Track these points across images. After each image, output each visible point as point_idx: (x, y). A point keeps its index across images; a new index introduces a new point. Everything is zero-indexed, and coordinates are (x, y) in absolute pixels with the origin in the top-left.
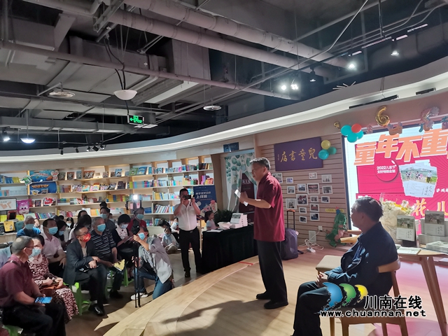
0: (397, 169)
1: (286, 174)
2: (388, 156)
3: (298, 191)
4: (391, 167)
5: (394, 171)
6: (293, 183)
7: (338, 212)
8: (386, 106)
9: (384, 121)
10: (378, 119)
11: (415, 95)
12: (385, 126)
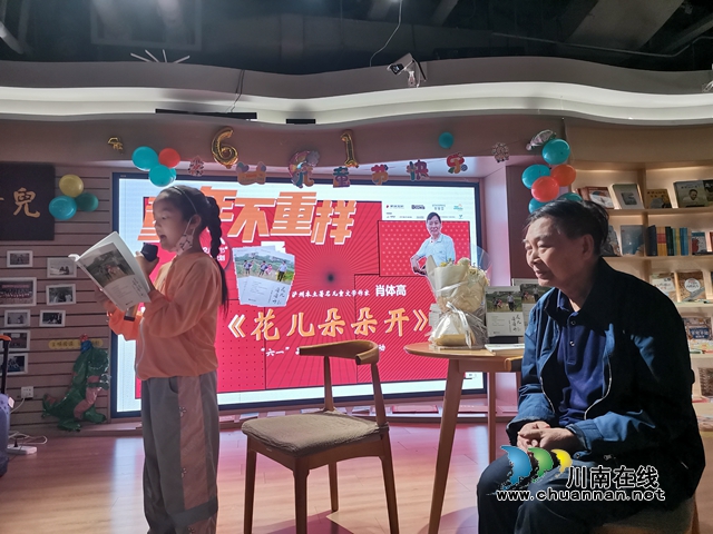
0: (229, 254)
5: (223, 257)
7: (87, 346)
8: (232, 128)
9: (227, 157)
10: (215, 149)
11: (285, 123)
12: (229, 167)
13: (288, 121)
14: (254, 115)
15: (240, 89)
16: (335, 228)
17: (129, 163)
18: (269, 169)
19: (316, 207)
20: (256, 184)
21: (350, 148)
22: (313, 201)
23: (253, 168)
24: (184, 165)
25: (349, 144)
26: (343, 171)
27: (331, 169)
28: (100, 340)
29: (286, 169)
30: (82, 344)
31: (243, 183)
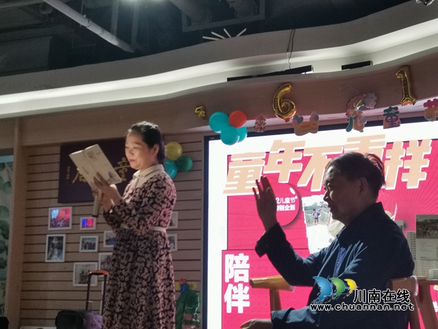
0: (299, 203)
1: (78, 210)
2: (284, 179)
3: (105, 245)
4: (287, 200)
5: (293, 208)
6: (94, 228)
7: (185, 287)
8: (291, 83)
9: (285, 112)
10: (276, 106)
11: (340, 69)
12: (287, 120)
13: (343, 67)
14: (309, 68)
15: (291, 48)
16: (407, 171)
17: (208, 128)
18: (322, 117)
19: (385, 150)
20: (310, 133)
21: (405, 84)
22: (381, 143)
23: (307, 118)
24: (251, 123)
25: (405, 80)
26: (393, 111)
27: (381, 111)
28: (193, 283)
29: (343, 115)
30: (182, 286)
31: (299, 134)
